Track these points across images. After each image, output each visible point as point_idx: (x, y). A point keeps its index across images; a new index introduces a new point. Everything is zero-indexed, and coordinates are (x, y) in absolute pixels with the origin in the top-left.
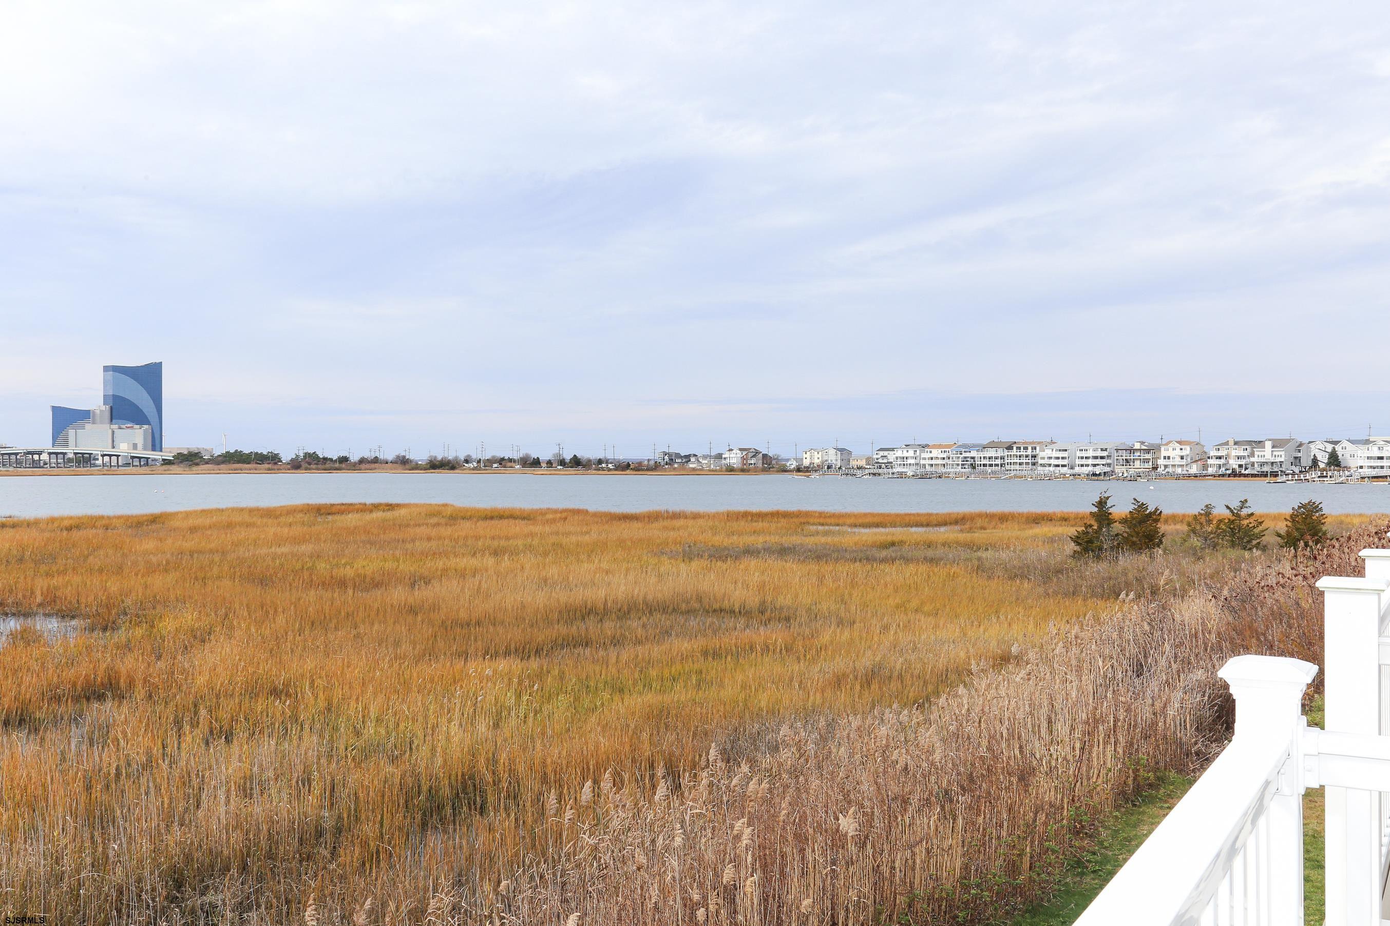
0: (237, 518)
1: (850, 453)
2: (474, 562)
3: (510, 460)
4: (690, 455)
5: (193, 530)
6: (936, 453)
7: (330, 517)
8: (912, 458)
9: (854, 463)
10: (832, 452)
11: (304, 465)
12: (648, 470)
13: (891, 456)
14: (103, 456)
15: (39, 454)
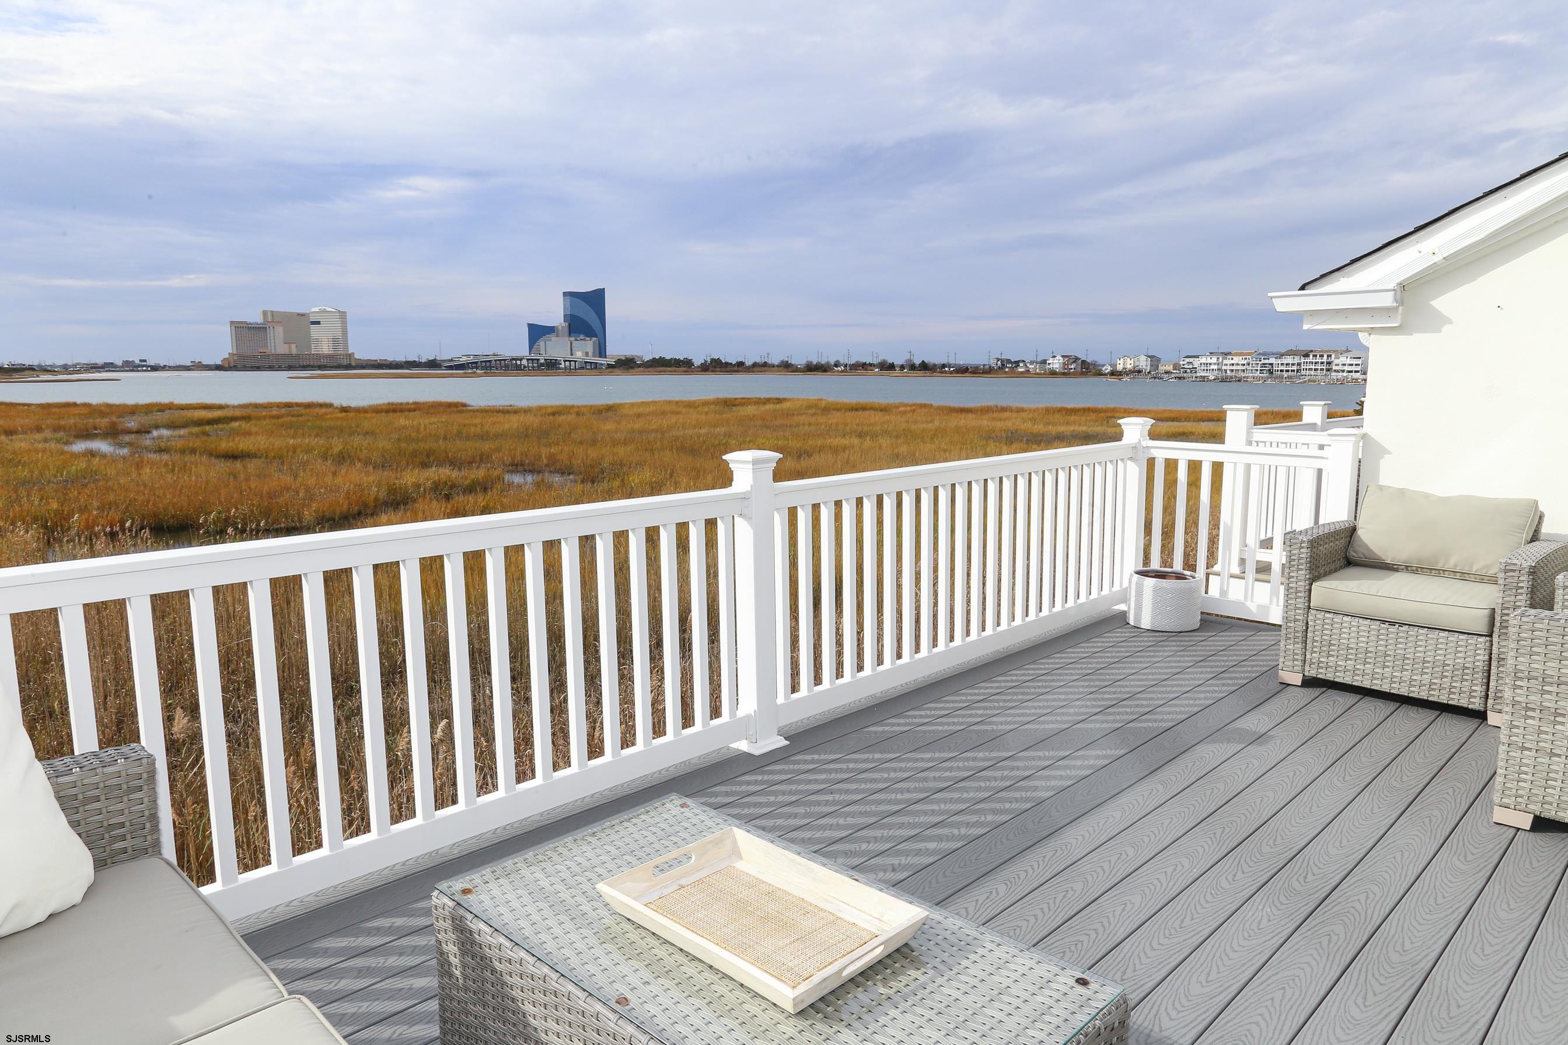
0: (667, 408)
1: (1159, 360)
3: (871, 365)
4: (1019, 361)
5: (639, 416)
6: (1237, 360)
7: (734, 408)
8: (1215, 364)
9: (1162, 368)
10: (1143, 358)
11: (711, 369)
12: (983, 373)
13: (1196, 363)
14: (565, 361)
15: (521, 360)
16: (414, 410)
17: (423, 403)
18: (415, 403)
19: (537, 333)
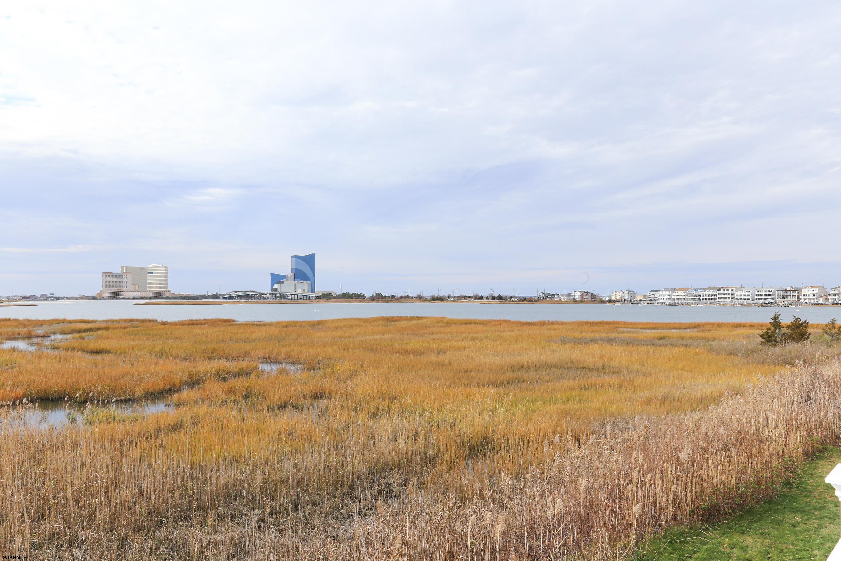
1: (635, 293)
2: (463, 344)
3: (469, 297)
4: (555, 294)
5: (337, 328)
6: (680, 293)
7: (393, 323)
8: (668, 295)
9: (637, 298)
10: (626, 292)
11: (376, 299)
12: (535, 301)
13: (657, 295)
14: (291, 295)
15: (266, 294)
16: (205, 324)
17: (210, 320)
18: (205, 320)
19: (276, 279)
